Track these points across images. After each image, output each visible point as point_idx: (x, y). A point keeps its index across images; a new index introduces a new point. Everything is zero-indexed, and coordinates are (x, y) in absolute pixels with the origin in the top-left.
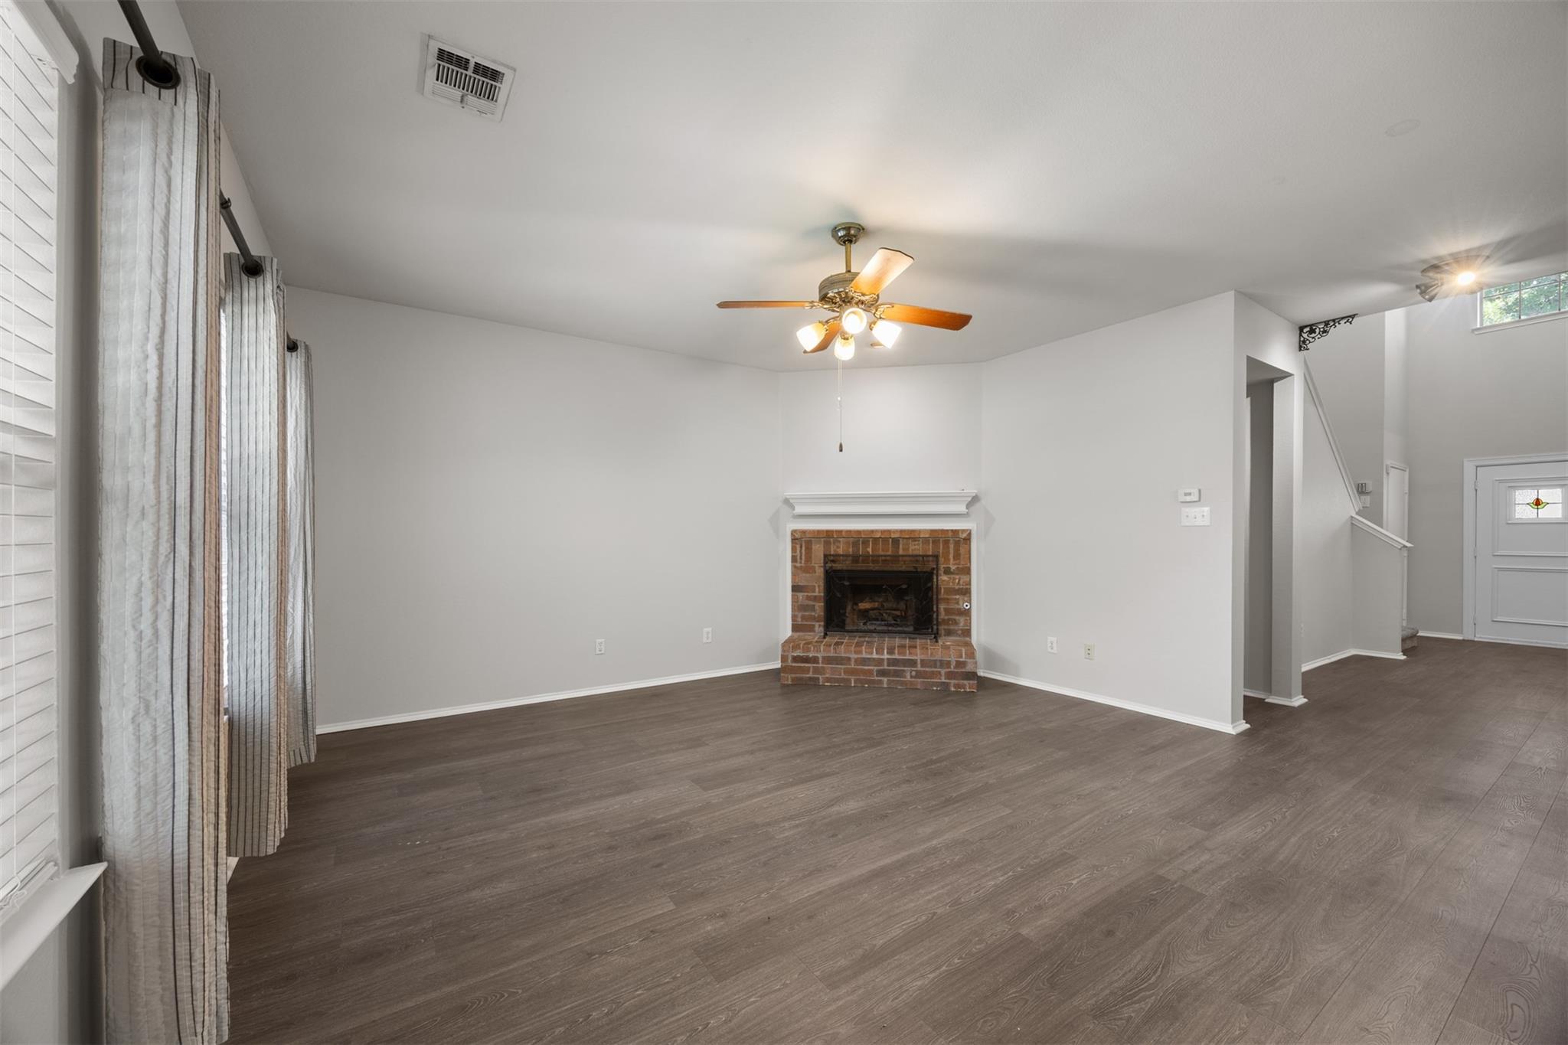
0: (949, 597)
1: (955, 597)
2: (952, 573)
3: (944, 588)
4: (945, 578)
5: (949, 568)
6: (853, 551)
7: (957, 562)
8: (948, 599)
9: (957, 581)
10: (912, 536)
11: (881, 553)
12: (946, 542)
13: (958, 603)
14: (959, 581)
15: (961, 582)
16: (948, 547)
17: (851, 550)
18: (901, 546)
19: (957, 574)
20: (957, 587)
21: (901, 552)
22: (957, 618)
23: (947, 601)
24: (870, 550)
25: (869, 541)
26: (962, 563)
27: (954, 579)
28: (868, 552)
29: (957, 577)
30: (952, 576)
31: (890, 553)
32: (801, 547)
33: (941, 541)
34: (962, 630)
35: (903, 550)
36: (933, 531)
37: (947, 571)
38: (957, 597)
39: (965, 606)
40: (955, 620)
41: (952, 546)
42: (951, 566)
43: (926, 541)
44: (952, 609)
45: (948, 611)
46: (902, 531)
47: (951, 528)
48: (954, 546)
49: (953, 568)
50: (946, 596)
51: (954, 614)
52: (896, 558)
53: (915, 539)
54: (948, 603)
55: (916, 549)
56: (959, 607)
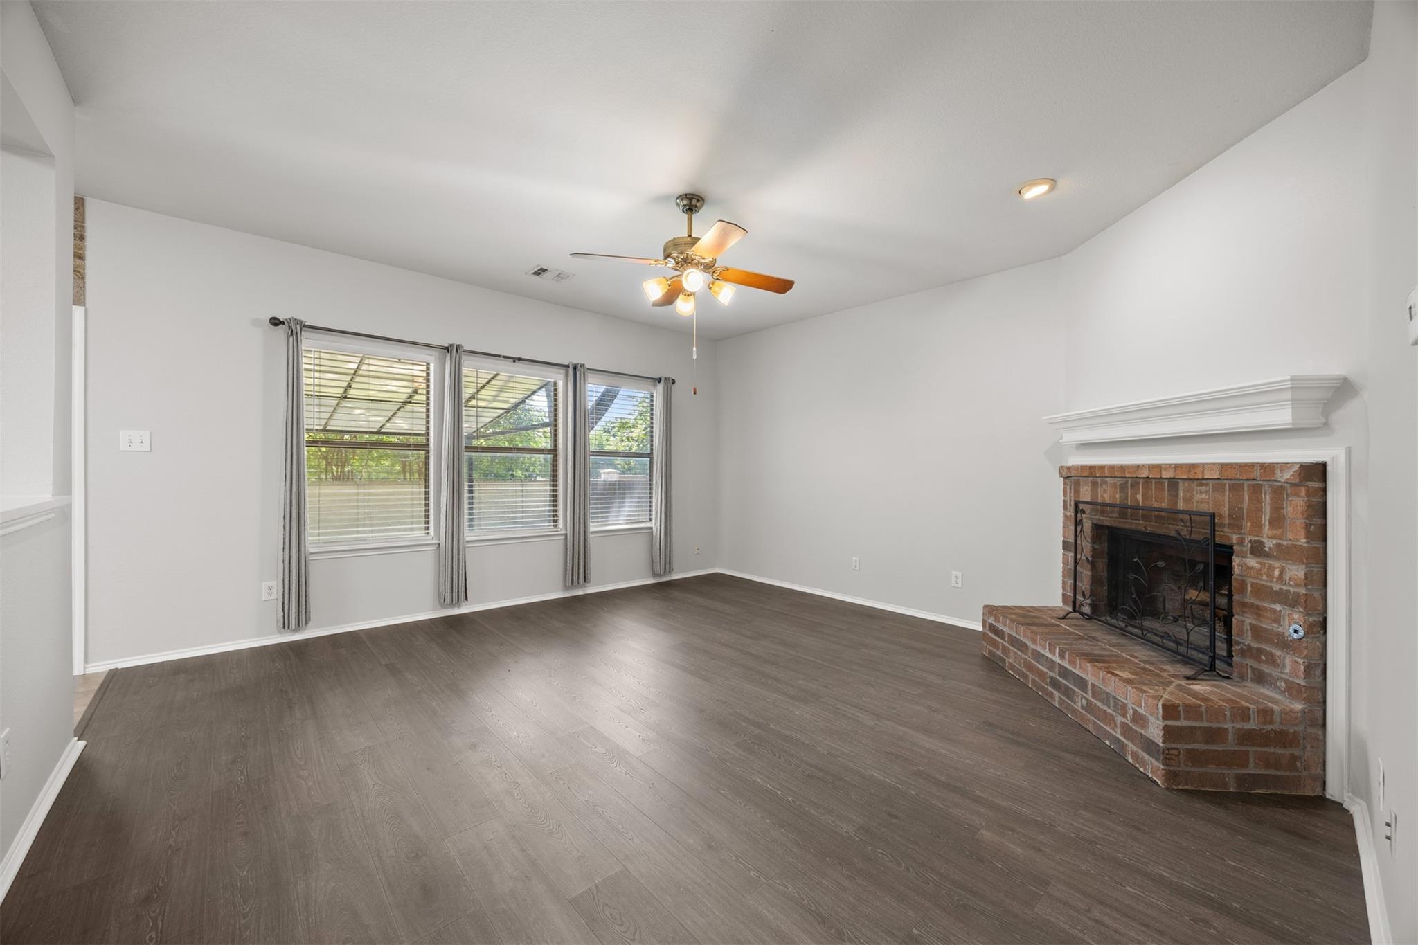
0: (1259, 603)
1: (1273, 606)
2: (1267, 555)
3: (1252, 584)
4: (1253, 562)
5: (1261, 543)
6: (1120, 497)
7: (1278, 532)
8: (1258, 607)
9: (1277, 573)
10: (1193, 475)
11: (1155, 505)
12: (1256, 490)
13: (1277, 621)
14: (1281, 573)
15: (1286, 577)
16: (1260, 501)
17: (1118, 496)
18: (1181, 494)
19: (1278, 559)
20: (1276, 587)
21: (1181, 505)
22: (1277, 653)
23: (1257, 611)
24: (1139, 497)
25: (1138, 483)
26: (1290, 536)
27: (1271, 568)
28: (1138, 501)
29: (1277, 565)
30: (1267, 561)
31: (1164, 505)
32: (1070, 489)
33: (1246, 488)
34: (1286, 681)
35: (1185, 500)
36: (1224, 467)
37: (1257, 550)
38: (1278, 607)
39: (1291, 631)
40: (1272, 655)
41: (1267, 499)
42: (1265, 541)
43: (1218, 484)
44: (1267, 630)
45: (1257, 633)
46: (1177, 467)
47: (1260, 461)
48: (1272, 499)
49: (1269, 544)
50: (1253, 601)
51: (1268, 640)
52: (1173, 513)
53: (1202, 481)
54: (1259, 615)
55: (1202, 500)
56: (1280, 629)
